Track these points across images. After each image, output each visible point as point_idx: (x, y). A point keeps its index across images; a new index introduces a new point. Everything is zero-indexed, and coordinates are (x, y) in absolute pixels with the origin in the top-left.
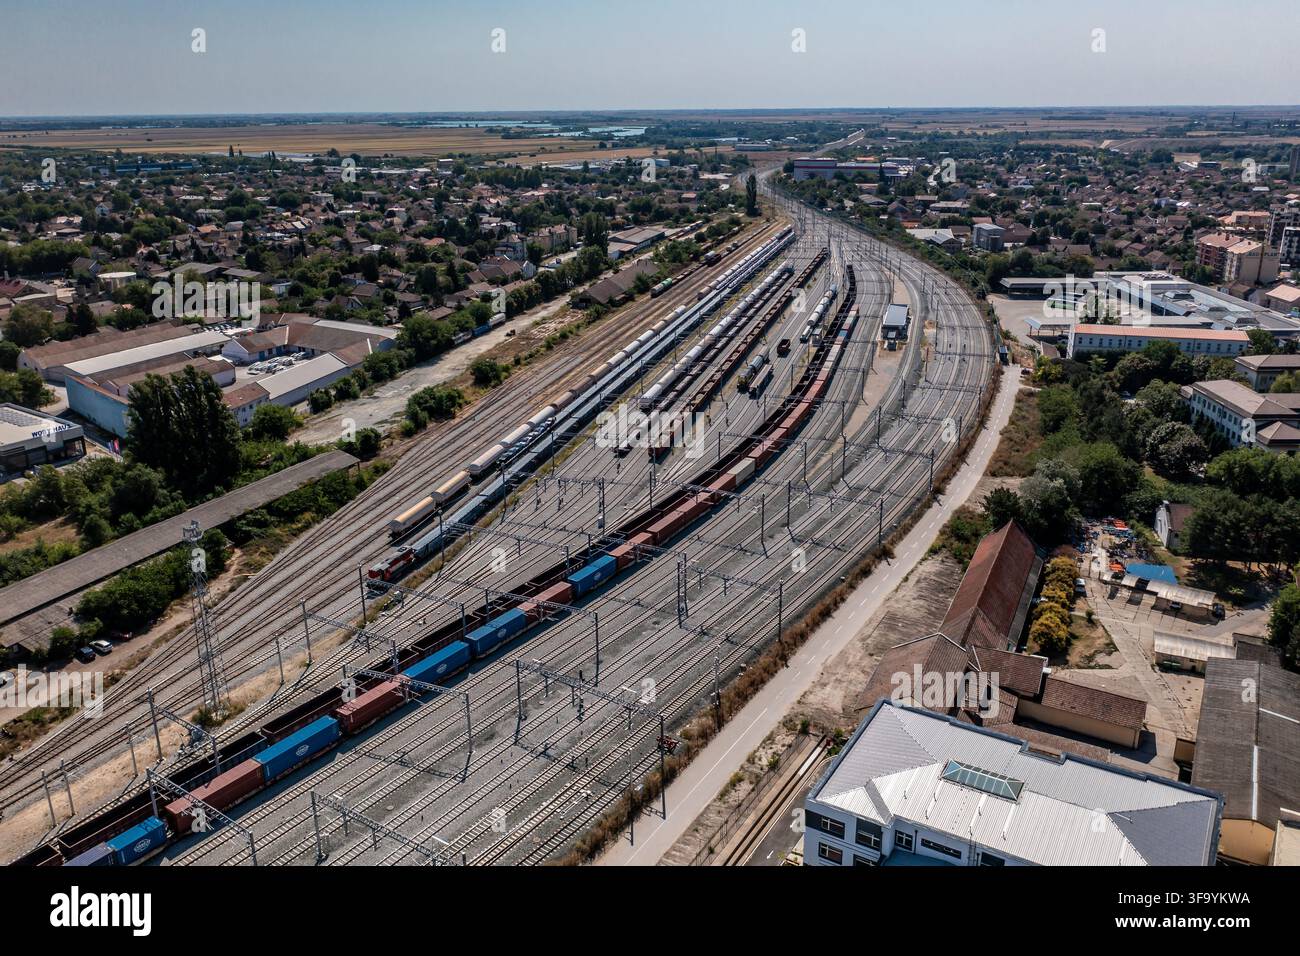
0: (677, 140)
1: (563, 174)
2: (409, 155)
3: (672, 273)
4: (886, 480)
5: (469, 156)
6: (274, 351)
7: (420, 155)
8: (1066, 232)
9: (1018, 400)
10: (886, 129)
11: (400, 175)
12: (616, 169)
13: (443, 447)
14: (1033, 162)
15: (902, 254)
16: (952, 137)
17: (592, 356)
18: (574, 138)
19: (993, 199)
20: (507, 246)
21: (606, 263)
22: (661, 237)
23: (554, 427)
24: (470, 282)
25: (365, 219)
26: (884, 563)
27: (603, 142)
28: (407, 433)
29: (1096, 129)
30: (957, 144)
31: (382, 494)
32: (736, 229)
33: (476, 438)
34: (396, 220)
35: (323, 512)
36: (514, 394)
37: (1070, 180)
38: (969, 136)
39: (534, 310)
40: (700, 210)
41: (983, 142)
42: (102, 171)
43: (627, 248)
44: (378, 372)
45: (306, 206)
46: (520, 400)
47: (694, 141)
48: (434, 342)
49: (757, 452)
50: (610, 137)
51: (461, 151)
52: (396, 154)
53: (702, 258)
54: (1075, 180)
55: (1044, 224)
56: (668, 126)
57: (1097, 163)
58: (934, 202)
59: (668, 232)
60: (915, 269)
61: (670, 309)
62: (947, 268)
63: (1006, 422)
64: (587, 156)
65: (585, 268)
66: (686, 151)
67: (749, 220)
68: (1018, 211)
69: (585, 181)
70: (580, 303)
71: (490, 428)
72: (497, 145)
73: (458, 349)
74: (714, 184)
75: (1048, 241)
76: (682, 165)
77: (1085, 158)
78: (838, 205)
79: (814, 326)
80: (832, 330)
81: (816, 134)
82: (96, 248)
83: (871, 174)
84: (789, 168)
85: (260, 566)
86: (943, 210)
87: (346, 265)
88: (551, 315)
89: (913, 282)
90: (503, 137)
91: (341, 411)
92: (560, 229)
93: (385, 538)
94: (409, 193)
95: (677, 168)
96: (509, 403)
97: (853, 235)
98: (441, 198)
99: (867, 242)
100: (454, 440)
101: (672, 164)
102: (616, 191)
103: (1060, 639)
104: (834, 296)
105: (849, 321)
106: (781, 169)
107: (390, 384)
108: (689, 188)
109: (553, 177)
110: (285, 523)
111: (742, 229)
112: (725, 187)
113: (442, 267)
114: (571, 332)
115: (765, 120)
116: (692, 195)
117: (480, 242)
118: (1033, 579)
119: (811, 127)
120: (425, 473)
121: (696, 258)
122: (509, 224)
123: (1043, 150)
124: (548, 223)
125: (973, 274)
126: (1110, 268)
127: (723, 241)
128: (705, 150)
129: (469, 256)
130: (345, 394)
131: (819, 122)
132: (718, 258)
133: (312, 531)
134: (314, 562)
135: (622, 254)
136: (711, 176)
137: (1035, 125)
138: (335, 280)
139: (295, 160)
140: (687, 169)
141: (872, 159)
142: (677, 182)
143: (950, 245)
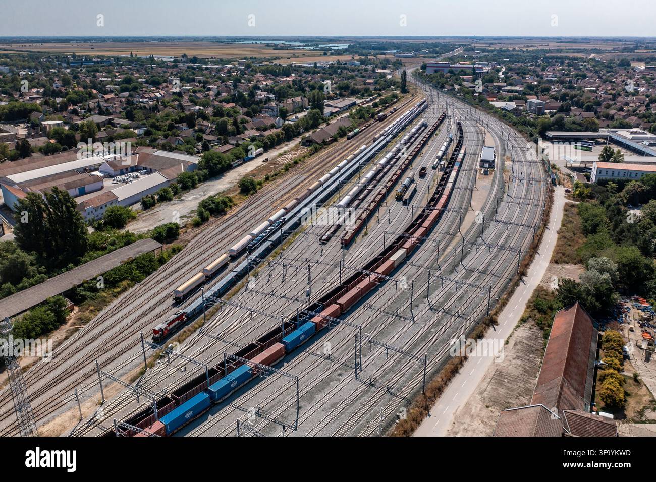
0: (364, 52)
1: (303, 69)
2: (224, 58)
3: (359, 125)
4: (489, 265)
5: (255, 58)
6: (129, 170)
7: (230, 58)
8: (579, 105)
9: (566, 210)
10: (475, 47)
11: (217, 68)
12: (332, 66)
13: (217, 234)
14: (555, 65)
15: (488, 116)
16: (510, 51)
17: (311, 175)
18: (311, 50)
19: (536, 86)
20: (269, 109)
21: (322, 119)
22: (354, 104)
23: (285, 222)
24: (246, 129)
25: (195, 92)
26: (491, 328)
27: (326, 52)
28: (197, 225)
29: (586, 48)
30: (513, 55)
31: (175, 267)
32: (395, 100)
33: (237, 229)
34: (211, 93)
35: (136, 280)
36: (263, 199)
37: (577, 75)
38: (518, 51)
39: (281, 146)
40: (376, 89)
41: (526, 54)
42: (63, 64)
43: (335, 110)
44: (186, 184)
45: (164, 84)
46: (267, 204)
47: (373, 52)
48: (219, 166)
49: (408, 244)
50: (330, 49)
51: (251, 56)
52: (217, 57)
53: (376, 117)
54: (580, 75)
55: (566, 100)
56: (360, 44)
57: (590, 66)
58: (504, 86)
59: (358, 101)
60: (497, 125)
61: (358, 147)
62: (514, 125)
63: (560, 226)
64: (316, 59)
65: (311, 122)
66: (369, 57)
67: (402, 95)
68: (550, 92)
69: (315, 73)
70: (307, 142)
71: (247, 222)
72: (271, 53)
73: (235, 170)
74: (383, 75)
75: (570, 110)
76: (367, 65)
77: (582, 63)
78: (451, 87)
79: (440, 159)
80: (450, 162)
81: (437, 49)
82: (45, 106)
83: (468, 71)
84: (424, 67)
85: (88, 320)
86: (509, 91)
87: (178, 118)
88: (288, 151)
89: (496, 133)
90: (274, 49)
91: (161, 208)
92: (298, 99)
93: (170, 301)
94: (220, 78)
95: (364, 66)
96: (259, 205)
97: (460, 105)
98: (237, 81)
99: (467, 109)
100: (224, 230)
101: (361, 64)
102: (331, 79)
103: (619, 399)
104: (451, 141)
105: (460, 156)
106: (419, 67)
107: (192, 191)
108: (370, 77)
109: (297, 70)
110: (109, 288)
111: (398, 100)
112: (390, 76)
113: (231, 120)
114: (300, 160)
115: (411, 41)
116: (371, 81)
117: (254, 106)
118: (594, 346)
119: (435, 45)
120: (203, 252)
121: (373, 117)
122: (271, 96)
123: (559, 59)
124: (293, 96)
125: (530, 128)
126: (608, 126)
127: (388, 107)
128: (379, 57)
129: (247, 114)
130: (164, 198)
131: (439, 43)
132: (385, 117)
133: (126, 294)
134: (123, 318)
135: (332, 114)
136: (382, 71)
137: (553, 46)
138: (171, 127)
139: (164, 59)
140: (369, 67)
141: (468, 62)
142: (364, 74)
143: (515, 112)
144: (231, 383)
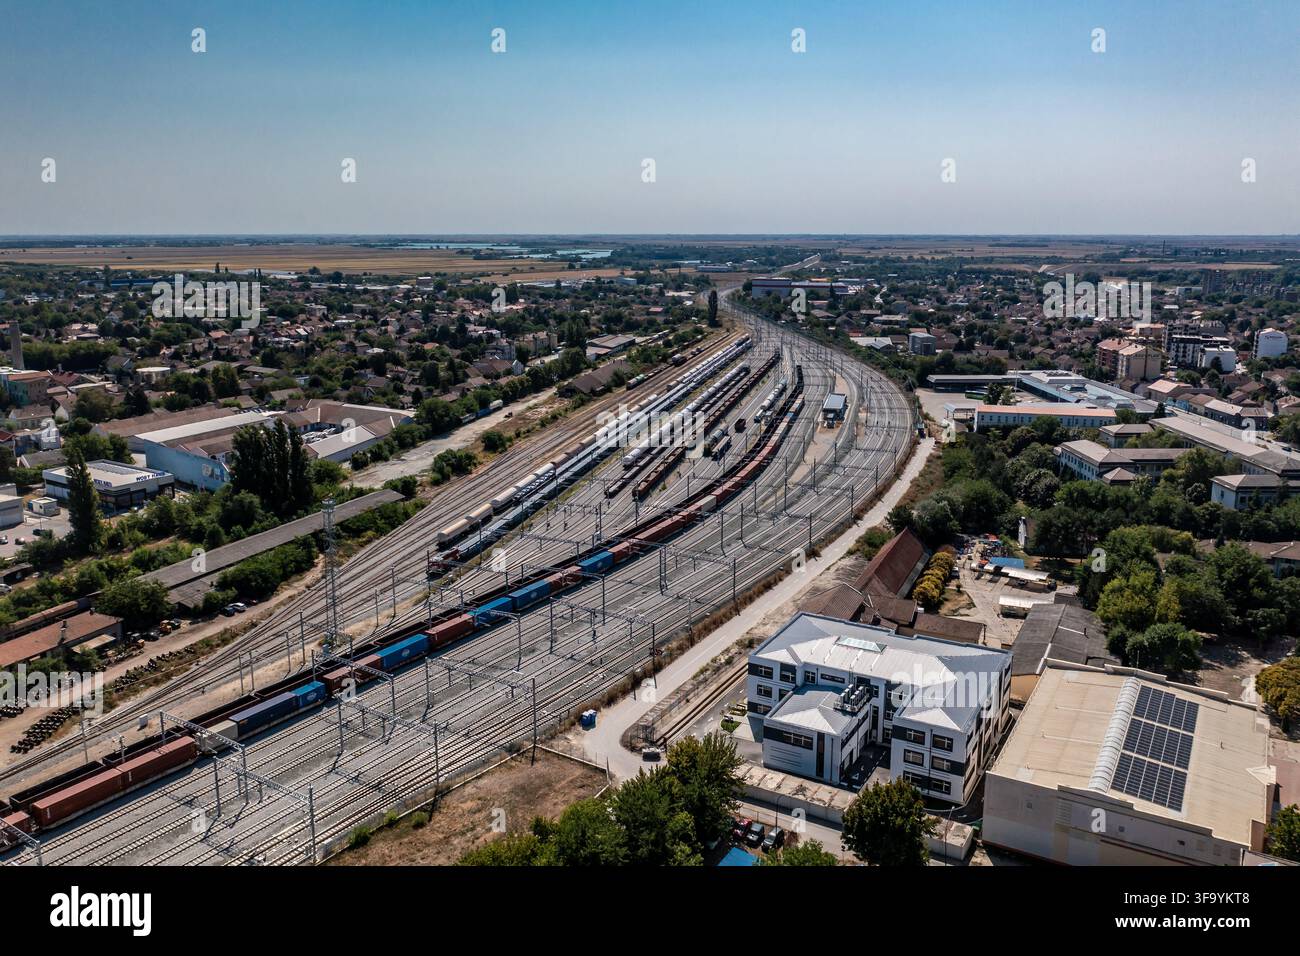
0: (642, 262)
1: (537, 291)
2: (388, 273)
3: (643, 371)
4: (819, 512)
5: (445, 275)
6: (309, 428)
7: (397, 273)
8: (988, 340)
9: (929, 460)
10: (841, 253)
11: (384, 290)
12: (587, 287)
13: (467, 491)
14: (972, 283)
15: (845, 358)
16: (902, 261)
17: (580, 431)
18: (543, 260)
19: (931, 314)
20: (497, 349)
21: (585, 363)
22: (632, 343)
23: (554, 477)
24: (468, 376)
25: (360, 327)
26: (813, 560)
27: (572, 263)
28: (436, 483)
29: (1038, 255)
30: (905, 267)
31: (424, 521)
32: (699, 337)
33: (492, 486)
34: (390, 328)
35: (381, 532)
36: (517, 458)
37: (1003, 298)
38: (918, 261)
39: (526, 399)
40: (666, 322)
41: (930, 265)
42: (97, 285)
43: (603, 351)
44: (402, 442)
45: (302, 317)
46: (524, 462)
47: (658, 263)
48: (447, 419)
49: (718, 491)
50: (578, 259)
51: (437, 270)
52: (378, 273)
53: (670, 360)
54: (1008, 299)
55: (973, 334)
56: (633, 249)
57: (1032, 284)
58: (877, 315)
59: (638, 340)
60: (854, 367)
61: (644, 398)
62: (883, 368)
63: (917, 475)
64: (559, 275)
65: (568, 366)
66: (652, 272)
67: (711, 330)
68: (952, 324)
69: (558, 297)
70: (565, 393)
71: (501, 480)
72: (471, 264)
73: (467, 427)
74: (679, 301)
75: (974, 348)
76: (648, 284)
77: (1022, 280)
78: (791, 318)
79: (766, 409)
80: (781, 412)
81: (774, 258)
82: (124, 348)
83: (822, 292)
84: (748, 287)
85: (341, 564)
86: (885, 322)
87: (356, 362)
88: (542, 402)
89: (853, 379)
90: (475, 259)
91: (377, 468)
92: (542, 335)
93: (433, 547)
94: (397, 306)
95: (644, 287)
96: (514, 464)
97: (803, 342)
98: (428, 311)
99: (814, 348)
100: (474, 488)
101: (638, 283)
102: (588, 306)
103: (934, 597)
104: (784, 389)
105: (796, 405)
106: (740, 288)
107: (413, 451)
108: (656, 304)
109: (528, 294)
110: (354, 537)
111: (704, 337)
112: (689, 303)
113: (443, 365)
114: (560, 415)
115: (726, 244)
116: (659, 309)
117: (472, 346)
118: (920, 566)
119: (770, 251)
120: (454, 508)
121: (664, 359)
122: (494, 332)
123: (983, 273)
124: (530, 331)
125: (903, 372)
126: (1023, 368)
127: (687, 346)
128: (668, 271)
129: (464, 357)
130: (378, 456)
131: (778, 248)
132: (683, 361)
133: (374, 544)
134: (381, 562)
135: (598, 356)
136: (676, 294)
137: (982, 251)
138: (348, 374)
139: (279, 277)
140: (653, 287)
141: (825, 280)
142: (644, 298)
143: (887, 350)
144: (531, 592)
